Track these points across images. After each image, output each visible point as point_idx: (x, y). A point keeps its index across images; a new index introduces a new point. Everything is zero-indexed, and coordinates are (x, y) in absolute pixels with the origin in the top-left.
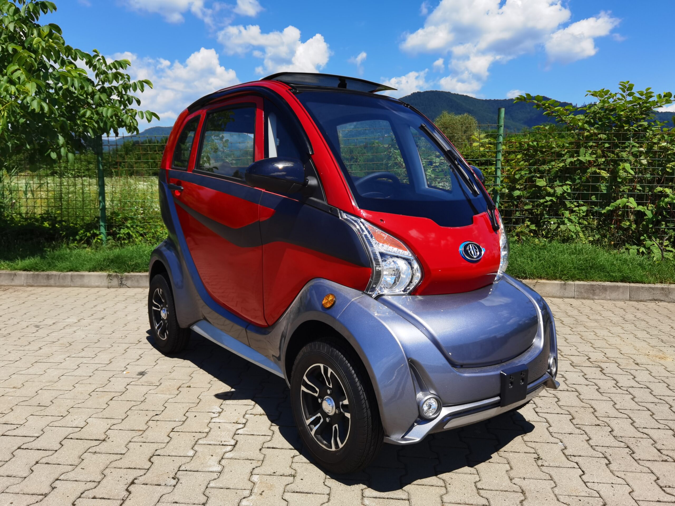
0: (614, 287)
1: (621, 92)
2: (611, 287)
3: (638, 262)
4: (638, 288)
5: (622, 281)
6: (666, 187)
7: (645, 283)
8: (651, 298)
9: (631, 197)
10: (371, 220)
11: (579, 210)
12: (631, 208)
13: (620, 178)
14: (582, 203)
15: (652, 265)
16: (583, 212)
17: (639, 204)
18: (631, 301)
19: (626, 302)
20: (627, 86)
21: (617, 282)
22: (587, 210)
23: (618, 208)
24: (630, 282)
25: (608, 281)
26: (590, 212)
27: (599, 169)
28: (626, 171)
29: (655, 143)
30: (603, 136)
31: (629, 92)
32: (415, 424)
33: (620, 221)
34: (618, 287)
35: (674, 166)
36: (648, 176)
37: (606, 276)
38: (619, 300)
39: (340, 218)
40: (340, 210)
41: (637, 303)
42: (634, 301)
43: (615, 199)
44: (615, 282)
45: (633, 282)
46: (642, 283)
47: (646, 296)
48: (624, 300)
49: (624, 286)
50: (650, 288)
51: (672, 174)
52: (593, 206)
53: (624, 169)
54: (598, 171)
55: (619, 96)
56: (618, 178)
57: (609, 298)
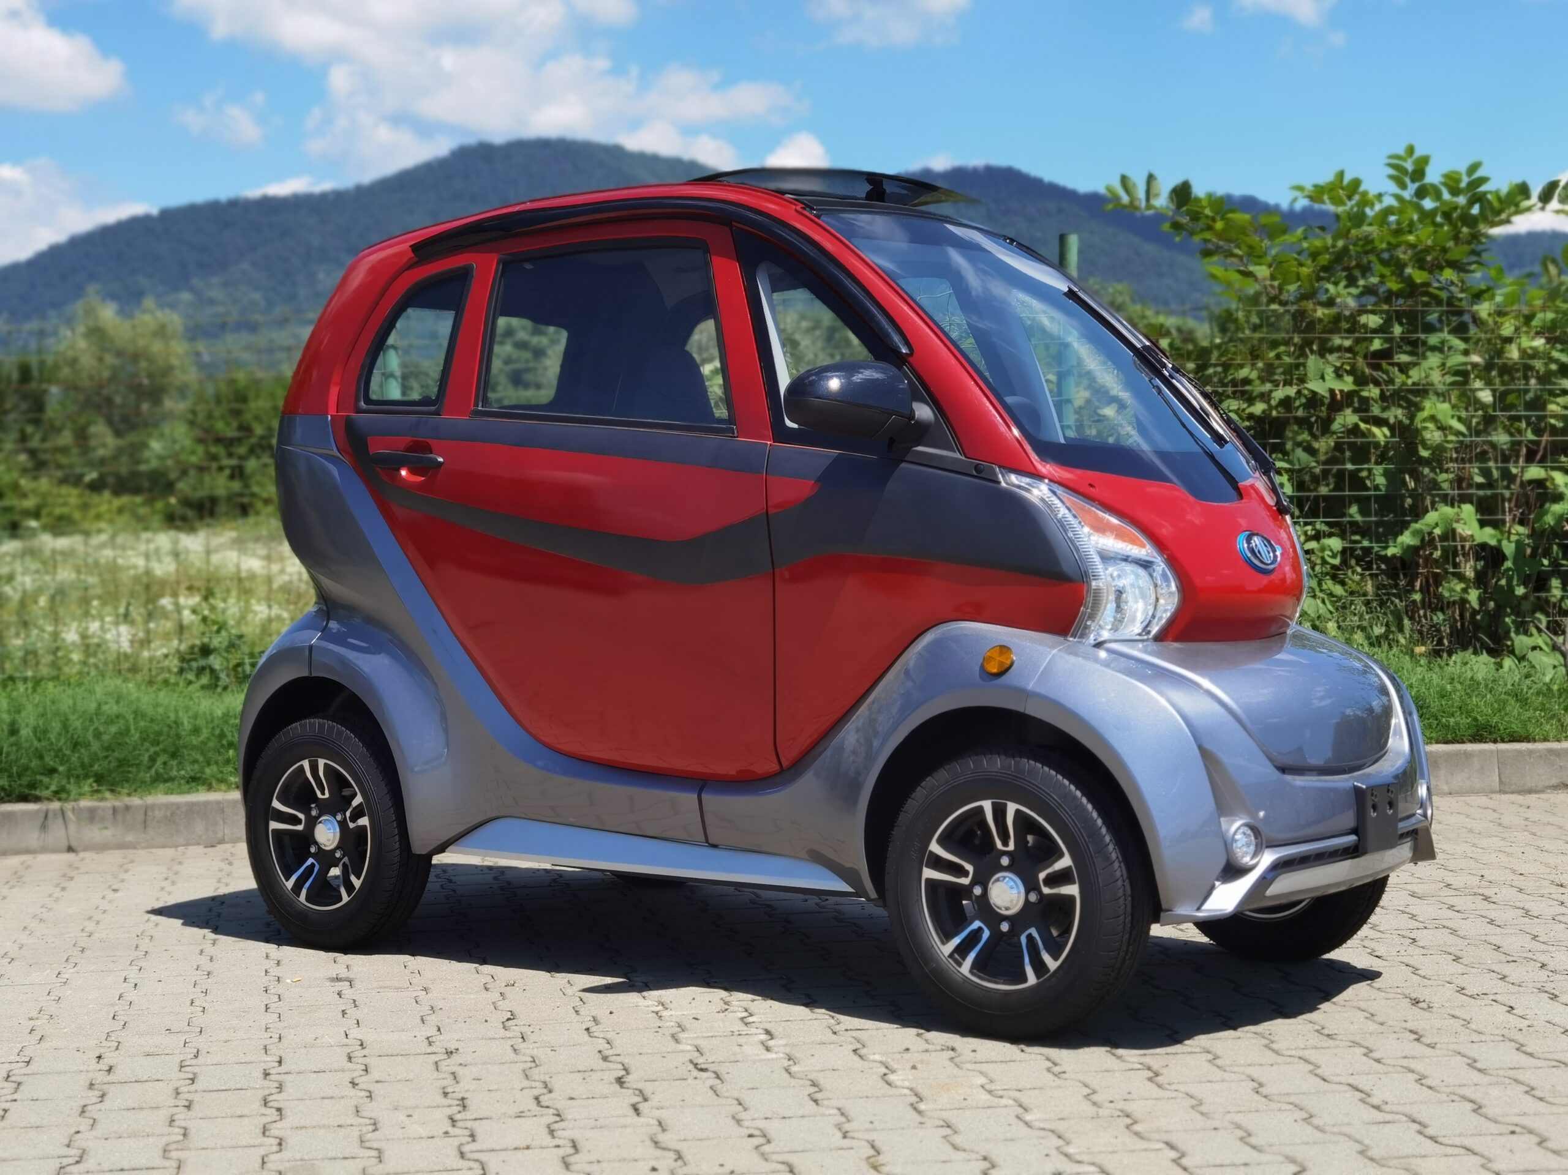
0: (1458, 753)
1: (1393, 188)
2: (1449, 756)
3: (1509, 686)
4: (1519, 752)
5: (1477, 738)
6: (1553, 469)
7: (1535, 741)
8: (1554, 781)
9: (1464, 502)
10: (1071, 485)
11: (1323, 550)
12: (1463, 539)
13: (1426, 447)
14: (1324, 528)
15: (1544, 695)
16: (1334, 556)
17: (1483, 524)
18: (1505, 792)
19: (1493, 796)
20: (1409, 166)
21: (1463, 742)
22: (1344, 551)
23: (1427, 541)
24: (1495, 741)
25: (1437, 742)
26: (1352, 556)
27: (1365, 420)
28: (1442, 428)
29: (1508, 340)
30: (1373, 321)
31: (1417, 185)
32: (1217, 883)
33: (1438, 580)
34: (1467, 755)
35: (1566, 408)
36: (1501, 438)
37: (1430, 726)
38: (1473, 792)
39: (1003, 484)
40: (1000, 467)
41: (1521, 797)
42: (1512, 793)
43: (1418, 512)
44: (1458, 742)
45: (1503, 741)
46: (1529, 742)
47: (1541, 775)
48: (1489, 792)
49: (1481, 752)
50: (1551, 751)
51: (1563, 432)
52: (1357, 538)
53: (1433, 418)
54: (1363, 426)
55: (1389, 201)
56: (1420, 448)
57: (1446, 788)
